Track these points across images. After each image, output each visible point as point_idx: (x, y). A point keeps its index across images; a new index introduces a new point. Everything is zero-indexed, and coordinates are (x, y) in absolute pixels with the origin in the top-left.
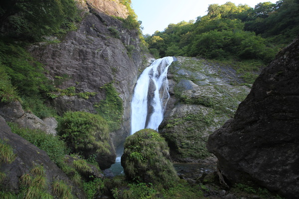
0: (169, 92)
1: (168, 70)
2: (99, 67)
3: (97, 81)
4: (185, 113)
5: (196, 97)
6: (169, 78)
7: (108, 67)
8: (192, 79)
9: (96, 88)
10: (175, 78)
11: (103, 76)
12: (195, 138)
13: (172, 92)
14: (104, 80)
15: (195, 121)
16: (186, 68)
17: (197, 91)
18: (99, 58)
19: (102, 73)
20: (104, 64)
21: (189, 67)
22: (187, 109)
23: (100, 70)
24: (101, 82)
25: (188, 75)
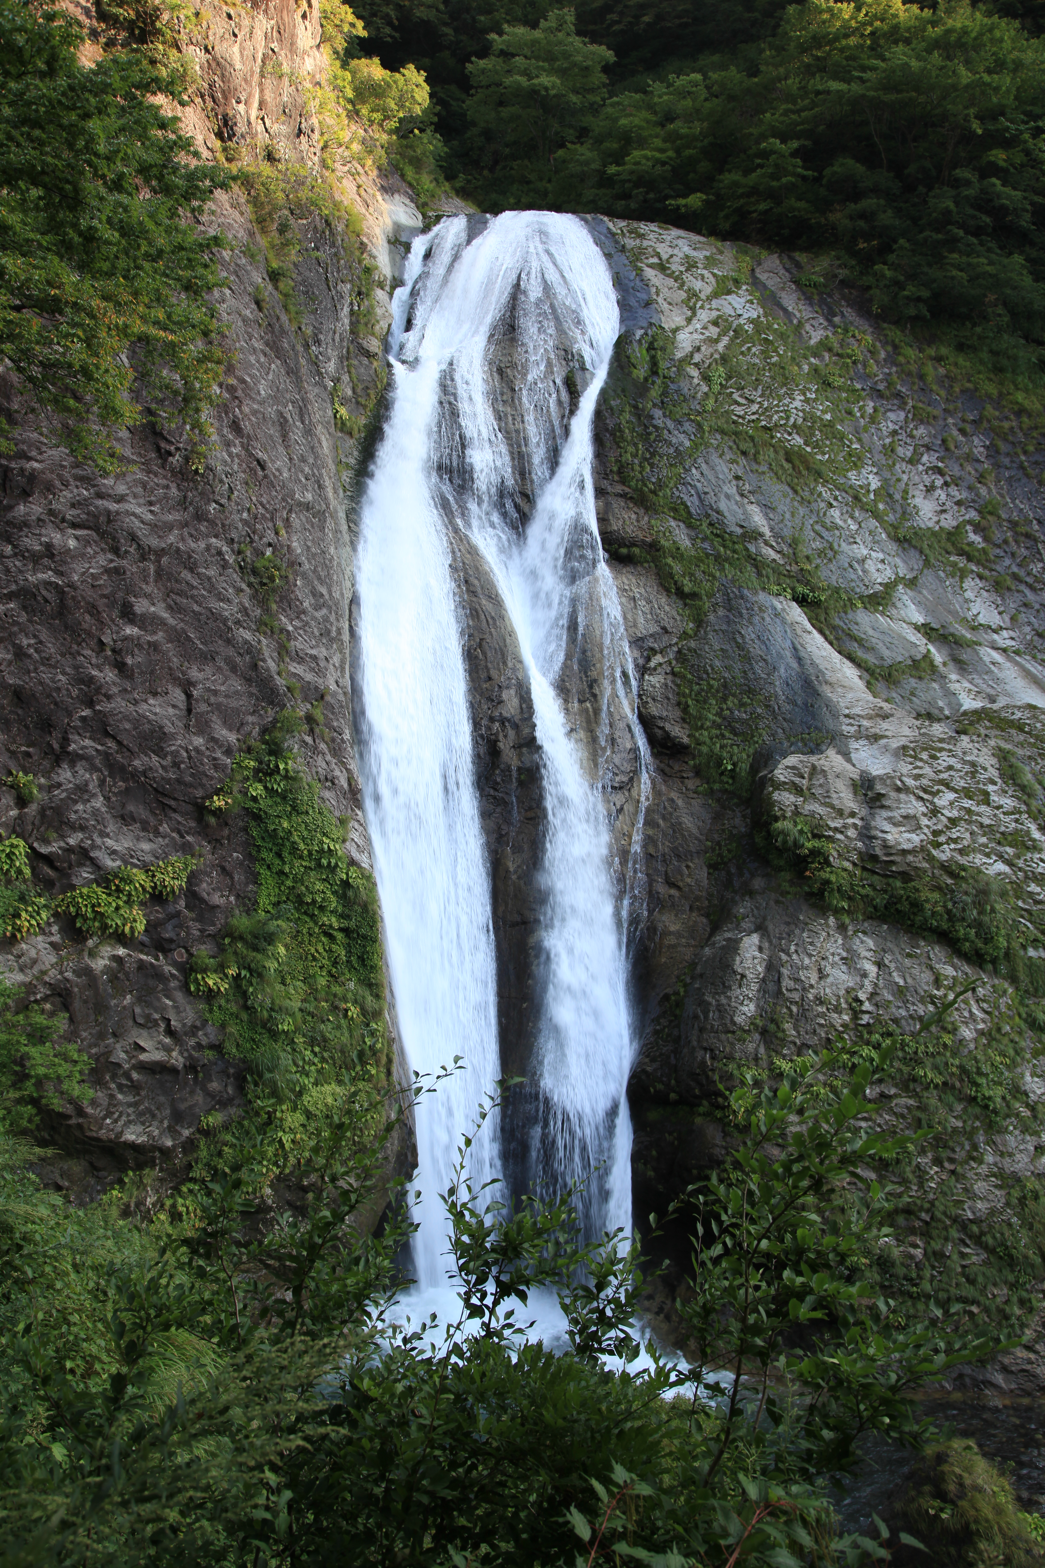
2: (152, 568)
3: (173, 737)
4: (837, 1010)
5: (893, 862)
6: (624, 551)
7: (220, 553)
8: (800, 589)
9: (172, 803)
10: (669, 560)
11: (201, 676)
12: (927, 1223)
13: (668, 727)
14: (218, 708)
15: (911, 1086)
16: (744, 446)
17: (893, 794)
18: (128, 452)
19: (188, 639)
20: (186, 525)
21: (765, 428)
22: (844, 968)
23: (169, 608)
24: (199, 741)
25: (768, 533)
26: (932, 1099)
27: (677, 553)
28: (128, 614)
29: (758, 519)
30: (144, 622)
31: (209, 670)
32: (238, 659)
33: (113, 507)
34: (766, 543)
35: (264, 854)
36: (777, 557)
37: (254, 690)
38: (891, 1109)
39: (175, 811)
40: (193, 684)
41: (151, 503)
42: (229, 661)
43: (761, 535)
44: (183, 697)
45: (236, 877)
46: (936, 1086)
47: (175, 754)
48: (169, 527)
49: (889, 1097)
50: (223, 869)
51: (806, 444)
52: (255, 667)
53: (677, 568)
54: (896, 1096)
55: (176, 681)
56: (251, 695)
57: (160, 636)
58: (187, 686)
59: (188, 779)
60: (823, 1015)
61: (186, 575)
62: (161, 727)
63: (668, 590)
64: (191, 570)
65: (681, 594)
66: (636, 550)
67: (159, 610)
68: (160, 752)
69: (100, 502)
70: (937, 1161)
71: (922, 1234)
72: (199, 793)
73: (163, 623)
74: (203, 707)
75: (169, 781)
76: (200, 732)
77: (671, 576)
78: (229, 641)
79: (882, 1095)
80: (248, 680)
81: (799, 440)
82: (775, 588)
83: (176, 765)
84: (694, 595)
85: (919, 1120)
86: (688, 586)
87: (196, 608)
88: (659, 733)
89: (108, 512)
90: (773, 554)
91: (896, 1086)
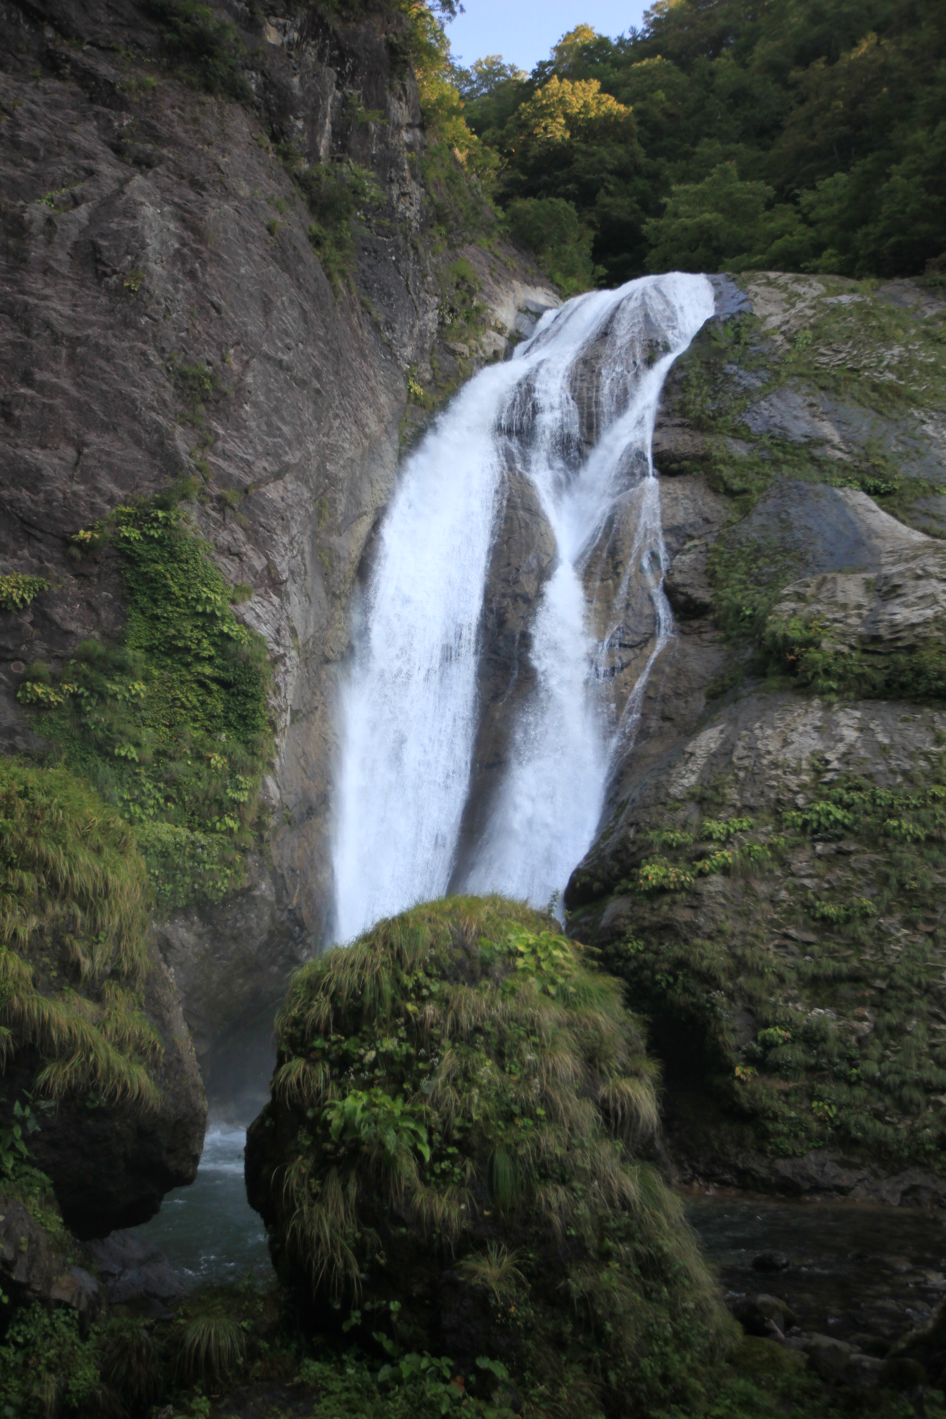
0: (670, 591)
1: (666, 391)
2: (64, 353)
3: (51, 479)
4: (797, 772)
5: (899, 639)
6: (674, 466)
7: (144, 354)
8: (871, 482)
9: (39, 534)
10: (721, 467)
11: (97, 440)
12: (881, 991)
13: (690, 591)
14: (110, 466)
15: (881, 840)
16: (823, 382)
17: (911, 583)
18: (64, 270)
19: (91, 410)
20: (111, 327)
21: (852, 370)
22: (815, 735)
23: (77, 385)
24: (81, 488)
25: (836, 439)
26: (908, 855)
27: (731, 461)
28: (27, 379)
29: (828, 430)
30: (42, 387)
31: (107, 438)
32: (144, 435)
33: (32, 301)
34: (834, 447)
35: (138, 597)
36: (845, 457)
37: (157, 462)
38: (848, 865)
39: (40, 541)
40: (87, 445)
41: (76, 306)
42: (132, 433)
43: (829, 442)
44: (75, 454)
45: (103, 615)
46: (917, 841)
47: (49, 494)
48: (91, 324)
49: (848, 853)
50: (89, 604)
51: (900, 378)
52: (161, 444)
53: (726, 471)
54: (857, 852)
55: (70, 441)
56: (153, 466)
57: (58, 401)
58: (80, 446)
59: (58, 515)
60: (777, 778)
61: (103, 364)
62: (39, 470)
63: (715, 491)
64: (108, 360)
65: (731, 493)
66: (686, 463)
67: (66, 383)
68: (33, 489)
69: (21, 296)
70: (909, 923)
71: (874, 1005)
72: (69, 528)
73: (64, 392)
74: (91, 462)
75: (37, 514)
76: (84, 481)
77: (721, 478)
78: (135, 418)
79: (840, 852)
80: (153, 454)
81: (890, 376)
82: (839, 481)
83: (48, 502)
84: (744, 491)
85: (887, 877)
86: (737, 484)
87: (104, 387)
88: (681, 598)
89: (26, 304)
90: (839, 454)
91: (860, 842)
